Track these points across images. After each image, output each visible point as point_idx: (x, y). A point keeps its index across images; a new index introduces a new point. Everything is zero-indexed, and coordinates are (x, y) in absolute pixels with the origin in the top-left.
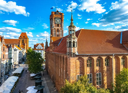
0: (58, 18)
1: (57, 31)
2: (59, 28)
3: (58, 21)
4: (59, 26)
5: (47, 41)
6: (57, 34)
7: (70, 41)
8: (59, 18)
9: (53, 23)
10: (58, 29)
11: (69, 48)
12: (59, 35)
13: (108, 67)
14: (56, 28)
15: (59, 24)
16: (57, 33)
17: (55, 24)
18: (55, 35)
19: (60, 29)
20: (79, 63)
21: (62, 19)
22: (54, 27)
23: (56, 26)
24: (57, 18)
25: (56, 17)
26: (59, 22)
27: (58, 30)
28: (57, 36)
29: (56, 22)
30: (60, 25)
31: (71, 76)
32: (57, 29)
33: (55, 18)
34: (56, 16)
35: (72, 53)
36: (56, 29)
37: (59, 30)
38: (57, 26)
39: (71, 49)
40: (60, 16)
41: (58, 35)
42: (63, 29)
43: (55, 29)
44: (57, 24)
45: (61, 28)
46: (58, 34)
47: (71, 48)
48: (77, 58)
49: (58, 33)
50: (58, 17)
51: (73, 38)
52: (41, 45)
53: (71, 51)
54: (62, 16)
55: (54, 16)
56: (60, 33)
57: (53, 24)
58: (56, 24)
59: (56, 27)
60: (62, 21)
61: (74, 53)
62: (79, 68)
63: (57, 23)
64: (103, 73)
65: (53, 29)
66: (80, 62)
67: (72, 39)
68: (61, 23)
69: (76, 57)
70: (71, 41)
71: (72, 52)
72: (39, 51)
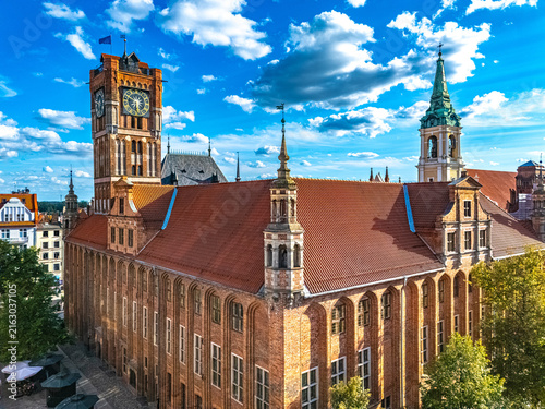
0: (139, 91)
1: (134, 150)
2: (144, 135)
3: (137, 102)
4: (140, 127)
5: (71, 191)
6: (133, 163)
7: (282, 242)
8: (143, 88)
9: (114, 110)
10: (137, 140)
11: (278, 272)
12: (141, 167)
13: (389, 322)
14: (130, 134)
15: (140, 118)
16: (133, 156)
17: (122, 114)
18: (125, 168)
19: (144, 140)
20: (309, 325)
21: (154, 93)
22: (120, 131)
23: (129, 125)
24: (134, 90)
25: (125, 84)
26: (141, 108)
27: (137, 146)
28: (129, 170)
29: (126, 106)
30: (145, 122)
31: (286, 381)
32: (134, 141)
33: (122, 89)
34: (127, 78)
35: (290, 291)
36: (128, 138)
37: (140, 142)
38: (133, 126)
39: (288, 277)
40: (145, 82)
41: (134, 167)
42: (158, 141)
43: (120, 138)
44: (133, 117)
45: (149, 134)
46: (139, 163)
47: (287, 272)
48: (305, 308)
49: (138, 156)
50: (137, 86)
51: (295, 234)
52: (23, 201)
53: (288, 284)
54: (154, 80)
55: (119, 78)
56: (148, 157)
57: (114, 115)
58: (125, 115)
59: (127, 132)
60: (153, 103)
61: (297, 290)
62: (309, 345)
63: (130, 112)
64: (374, 347)
65: (113, 137)
66: (312, 319)
67: (292, 237)
68: (153, 112)
69: (303, 305)
70: (287, 244)
71: (292, 288)
72: (12, 232)
